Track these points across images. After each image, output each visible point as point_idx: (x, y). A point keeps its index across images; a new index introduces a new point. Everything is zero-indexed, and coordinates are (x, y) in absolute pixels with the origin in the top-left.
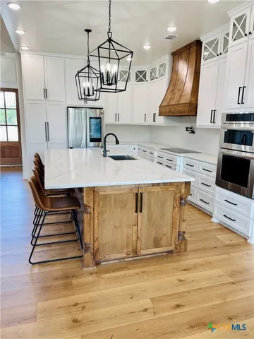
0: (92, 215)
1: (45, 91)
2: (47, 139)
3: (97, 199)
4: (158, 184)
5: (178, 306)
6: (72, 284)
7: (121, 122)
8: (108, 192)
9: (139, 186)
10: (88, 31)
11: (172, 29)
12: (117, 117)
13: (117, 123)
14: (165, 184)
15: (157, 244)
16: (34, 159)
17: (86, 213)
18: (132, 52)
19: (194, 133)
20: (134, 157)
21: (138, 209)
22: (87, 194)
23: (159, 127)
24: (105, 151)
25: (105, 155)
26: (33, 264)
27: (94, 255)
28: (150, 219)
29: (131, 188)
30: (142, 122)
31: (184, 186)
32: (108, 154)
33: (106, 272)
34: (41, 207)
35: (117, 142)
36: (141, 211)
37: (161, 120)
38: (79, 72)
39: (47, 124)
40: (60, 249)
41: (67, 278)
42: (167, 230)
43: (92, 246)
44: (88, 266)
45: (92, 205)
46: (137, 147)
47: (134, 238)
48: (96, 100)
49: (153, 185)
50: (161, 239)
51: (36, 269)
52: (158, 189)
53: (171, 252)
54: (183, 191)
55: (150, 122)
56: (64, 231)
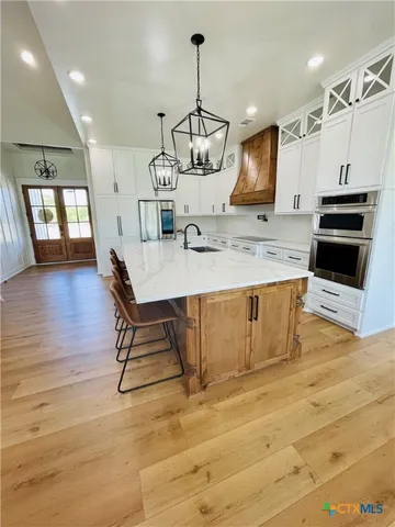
0: (198, 330)
1: (116, 186)
2: (120, 233)
3: (203, 310)
4: (274, 284)
5: (336, 456)
6: (179, 425)
7: (191, 213)
8: (217, 299)
9: (253, 288)
10: (161, 115)
11: (252, 111)
12: (186, 209)
13: (187, 215)
14: (282, 283)
15: (272, 354)
16: (110, 256)
17: (189, 327)
18: (228, 123)
19: (266, 220)
20: (216, 247)
21: (253, 316)
22: (191, 303)
23: (231, 217)
24: (186, 244)
25: (186, 248)
26: (123, 392)
27: (201, 379)
28: (264, 327)
29: (244, 291)
30: (210, 213)
31: (301, 282)
32: (189, 246)
33: (219, 400)
34: (127, 321)
35: (199, 234)
36: (256, 319)
37: (231, 210)
38: (154, 159)
39: (119, 218)
40: (153, 365)
41: (172, 413)
42: (282, 336)
43: (198, 367)
44: (194, 392)
45: (197, 317)
46: (207, 237)
47: (248, 352)
48: (172, 189)
49: (270, 285)
50: (276, 348)
51: (129, 402)
52: (274, 289)
53: (286, 360)
54: (300, 288)
55: (219, 211)
56: (153, 338)
